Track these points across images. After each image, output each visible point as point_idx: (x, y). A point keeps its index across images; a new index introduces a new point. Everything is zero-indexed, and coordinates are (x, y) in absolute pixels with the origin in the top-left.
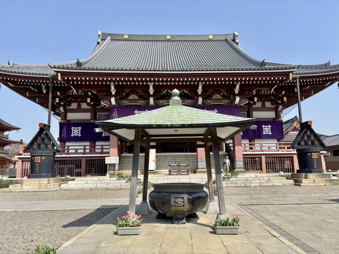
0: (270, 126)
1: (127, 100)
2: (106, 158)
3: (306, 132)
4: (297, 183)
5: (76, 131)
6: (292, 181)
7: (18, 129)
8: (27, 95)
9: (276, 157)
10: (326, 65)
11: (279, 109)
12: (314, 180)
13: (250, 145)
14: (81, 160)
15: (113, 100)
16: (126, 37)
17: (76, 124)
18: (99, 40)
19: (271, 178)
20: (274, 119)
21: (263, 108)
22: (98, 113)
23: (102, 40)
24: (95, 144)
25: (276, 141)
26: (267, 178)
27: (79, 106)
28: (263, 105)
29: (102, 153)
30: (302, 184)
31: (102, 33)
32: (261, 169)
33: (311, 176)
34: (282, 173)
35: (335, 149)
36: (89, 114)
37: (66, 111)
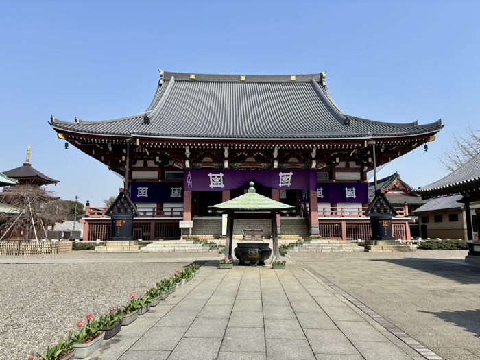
0: (354, 189)
1: (201, 162)
2: (180, 222)
3: (379, 199)
4: (367, 249)
5: (142, 192)
6: (363, 248)
7: (56, 182)
8: (94, 153)
9: (360, 224)
10: (413, 124)
11: (365, 170)
12: (382, 247)
13: (332, 209)
14: (150, 224)
15: (187, 164)
16: (192, 77)
17: (143, 183)
18: (161, 82)
19: (343, 245)
20: (358, 181)
21: (347, 169)
22: (166, 172)
23: (164, 80)
24: (162, 206)
25: (360, 206)
26: (339, 245)
27: (145, 164)
28: (347, 165)
29: (172, 217)
30: (370, 251)
31: (165, 73)
32: (341, 236)
33: (380, 243)
34: (360, 240)
35: (424, 216)
36: (157, 173)
37: (132, 169)
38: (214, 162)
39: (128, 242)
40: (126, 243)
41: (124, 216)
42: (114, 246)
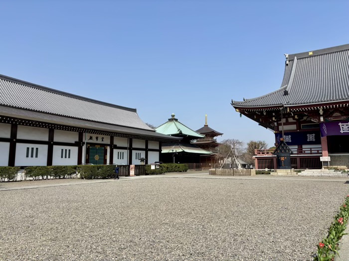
1: (331, 117)
2: (321, 157)
5: (288, 139)
7: (221, 134)
14: (296, 159)
15: (322, 119)
16: (311, 53)
17: (287, 133)
18: (287, 62)
22: (302, 124)
23: (289, 61)
24: (302, 147)
27: (287, 120)
29: (311, 154)
31: (289, 55)
36: (295, 126)
37: (279, 125)
38: (342, 116)
39: (290, 170)
40: (289, 170)
41: (286, 155)
42: (281, 172)
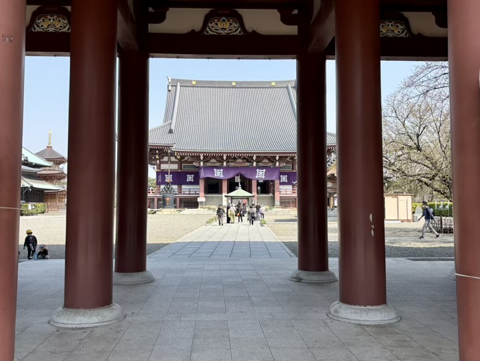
1: (209, 162)
2: (198, 198)
5: (169, 178)
13: (293, 190)
14: (176, 199)
15: (202, 163)
16: (194, 83)
17: (168, 172)
18: (170, 88)
22: (183, 165)
23: (172, 86)
24: (181, 187)
29: (190, 194)
31: (172, 80)
36: (177, 165)
37: (161, 163)
38: (217, 162)
39: (172, 209)
42: (166, 211)
